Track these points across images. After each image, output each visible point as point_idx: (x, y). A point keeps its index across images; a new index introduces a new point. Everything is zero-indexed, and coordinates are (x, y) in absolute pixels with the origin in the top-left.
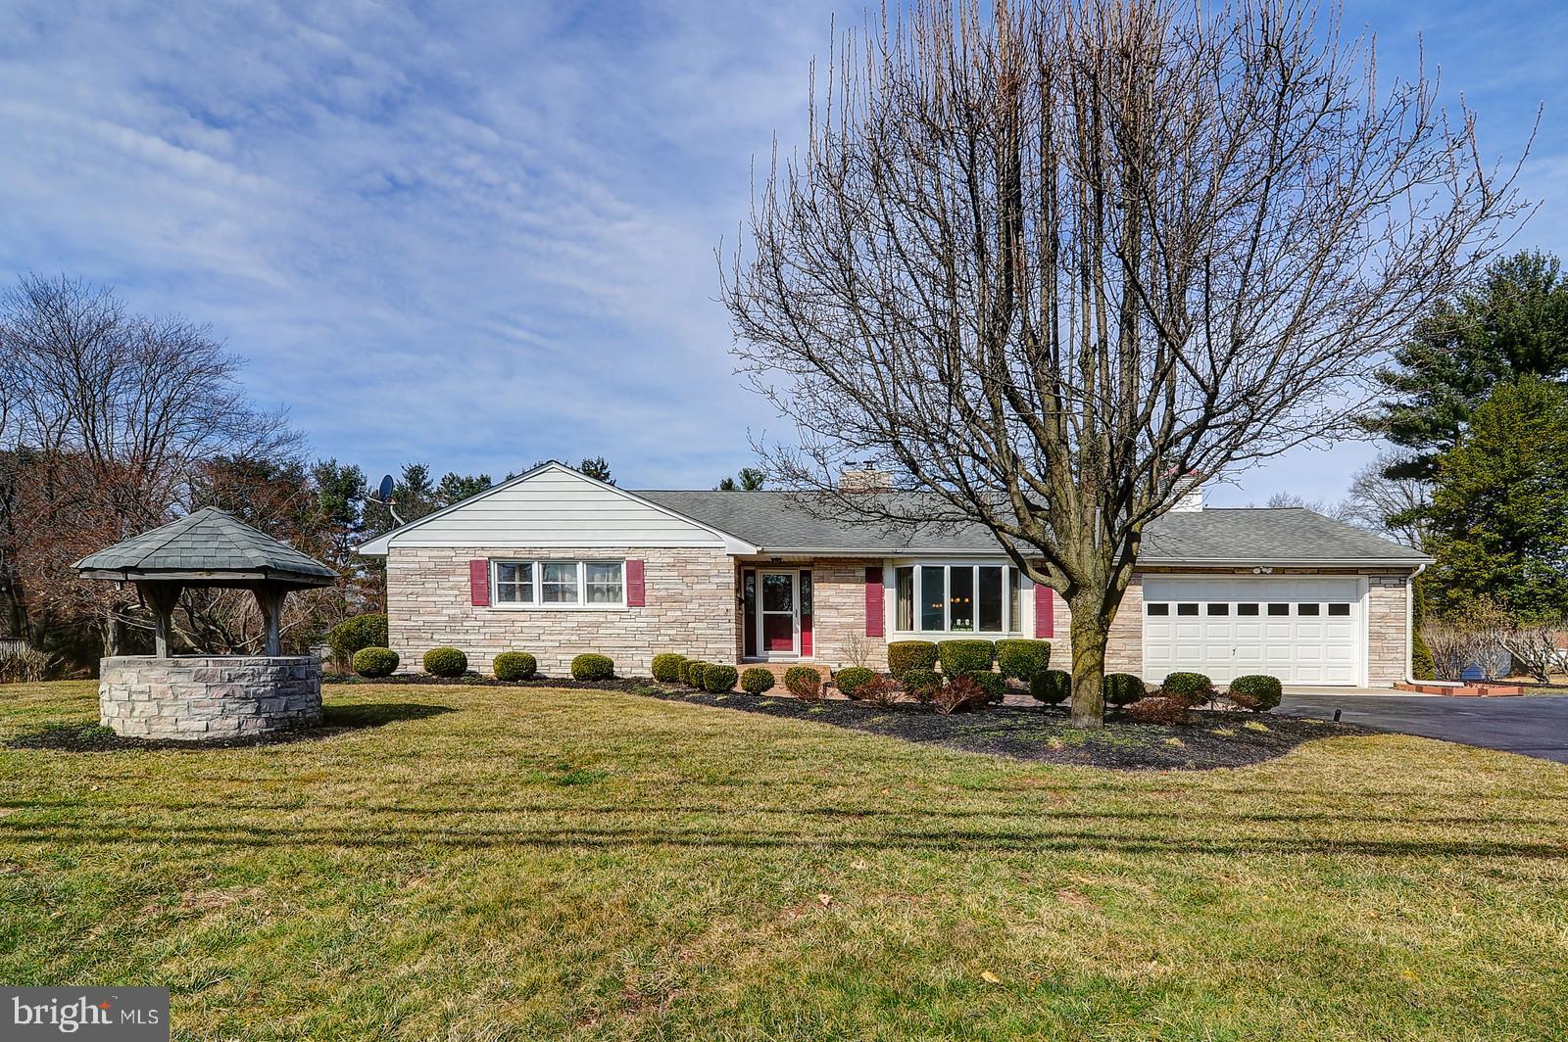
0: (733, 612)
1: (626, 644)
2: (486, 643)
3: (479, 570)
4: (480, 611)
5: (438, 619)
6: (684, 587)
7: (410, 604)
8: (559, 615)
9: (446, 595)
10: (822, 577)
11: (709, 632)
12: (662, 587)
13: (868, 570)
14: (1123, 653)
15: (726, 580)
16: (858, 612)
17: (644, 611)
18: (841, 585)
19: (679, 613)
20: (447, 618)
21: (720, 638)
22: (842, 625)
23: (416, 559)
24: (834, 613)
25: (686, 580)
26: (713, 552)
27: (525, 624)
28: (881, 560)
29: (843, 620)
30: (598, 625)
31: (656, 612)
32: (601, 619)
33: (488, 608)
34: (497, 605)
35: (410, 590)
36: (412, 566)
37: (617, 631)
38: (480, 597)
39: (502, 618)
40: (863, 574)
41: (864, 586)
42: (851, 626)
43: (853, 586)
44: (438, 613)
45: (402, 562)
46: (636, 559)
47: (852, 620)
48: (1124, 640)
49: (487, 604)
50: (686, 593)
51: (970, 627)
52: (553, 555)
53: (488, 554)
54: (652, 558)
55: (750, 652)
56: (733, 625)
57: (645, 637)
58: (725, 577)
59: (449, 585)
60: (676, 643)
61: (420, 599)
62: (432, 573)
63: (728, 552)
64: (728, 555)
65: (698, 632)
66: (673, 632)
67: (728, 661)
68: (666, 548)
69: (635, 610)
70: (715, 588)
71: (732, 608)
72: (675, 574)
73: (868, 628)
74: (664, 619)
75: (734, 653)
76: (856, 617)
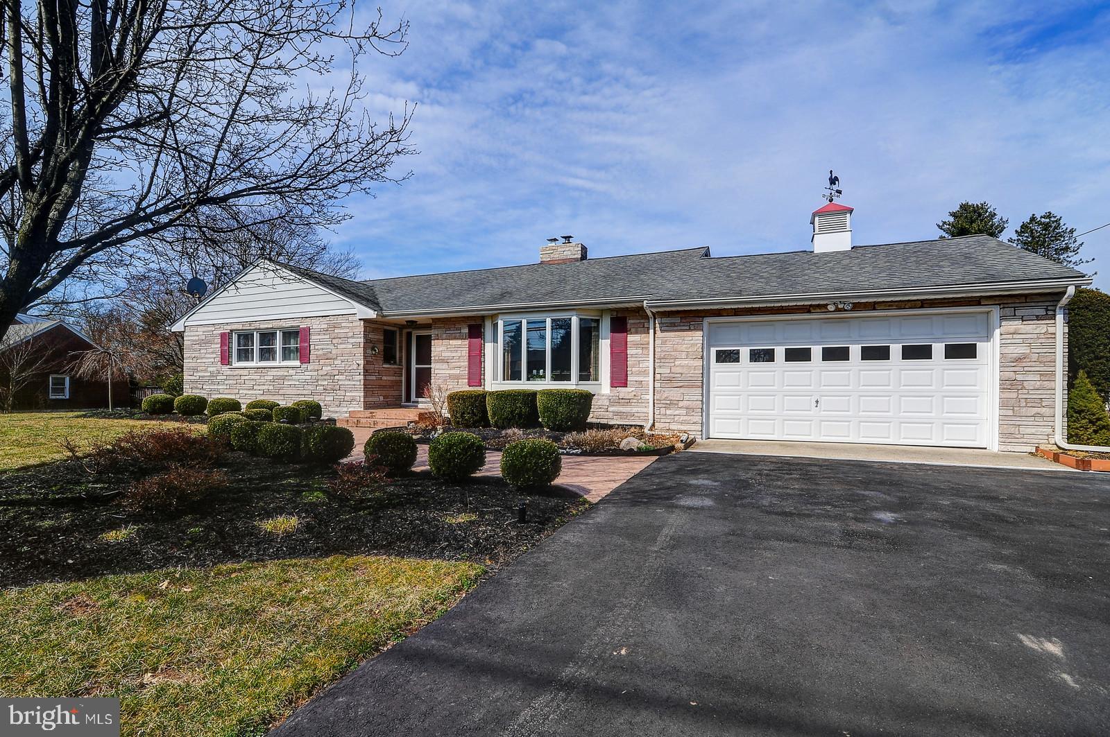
0: (362, 366)
1: (299, 392)
2: (226, 391)
3: (225, 338)
4: (225, 368)
5: (206, 374)
6: (332, 347)
7: (194, 365)
8: (264, 370)
9: (210, 358)
10: (437, 335)
11: (347, 383)
12: (320, 347)
13: (470, 327)
14: (681, 404)
15: (358, 340)
16: (462, 364)
17: (310, 367)
18: (451, 342)
19: (329, 368)
20: (209, 374)
21: (354, 388)
22: (450, 376)
23: (197, 333)
24: (445, 366)
25: (334, 341)
26: (351, 318)
27: (246, 378)
28: (483, 318)
29: (452, 372)
30: (284, 378)
31: (316, 367)
32: (286, 374)
33: (229, 367)
34: (236, 364)
35: (193, 356)
36: (194, 338)
37: (293, 383)
38: (225, 359)
39: (235, 373)
40: (466, 331)
41: (466, 342)
42: (457, 377)
43: (459, 342)
44: (206, 371)
45: (191, 336)
46: (305, 326)
47: (458, 371)
48: (682, 390)
49: (229, 363)
50: (334, 352)
51: (544, 377)
52: (262, 326)
53: (229, 327)
54: (316, 325)
55: (408, 399)
56: (362, 377)
57: (310, 387)
58: (358, 338)
59: (211, 350)
60: (327, 391)
61: (198, 361)
62: (206, 342)
63: (358, 317)
64: (360, 319)
65: (340, 383)
66: (326, 383)
67: (358, 407)
68: (322, 317)
69: (304, 366)
70: (351, 347)
71: (362, 362)
72: (328, 336)
73: (469, 379)
74: (320, 373)
75: (362, 400)
76: (461, 369)
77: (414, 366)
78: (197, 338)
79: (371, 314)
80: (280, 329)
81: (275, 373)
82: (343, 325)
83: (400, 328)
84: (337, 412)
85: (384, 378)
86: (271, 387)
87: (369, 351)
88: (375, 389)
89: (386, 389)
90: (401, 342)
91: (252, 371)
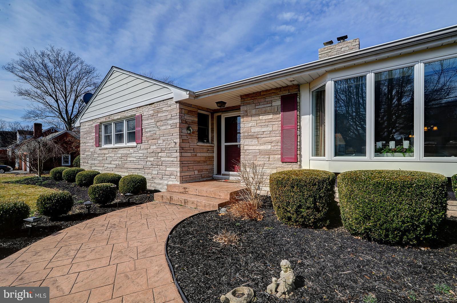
0: (178, 144)
1: (136, 167)
2: (99, 165)
3: (97, 129)
5: (89, 153)
6: (156, 129)
7: (84, 147)
8: (116, 150)
9: (91, 143)
10: (246, 111)
11: (167, 159)
12: (148, 130)
13: (284, 99)
15: (175, 121)
16: (274, 139)
17: (143, 146)
18: (261, 117)
19: (155, 147)
20: (91, 153)
21: (172, 163)
22: (261, 152)
23: (85, 127)
24: (255, 141)
25: (158, 124)
26: (169, 102)
27: (107, 155)
28: (298, 87)
29: (262, 147)
30: (127, 156)
31: (146, 146)
32: (128, 152)
33: (99, 148)
34: (104, 146)
35: (84, 141)
37: (132, 159)
38: (98, 143)
39: (103, 152)
40: (278, 103)
41: (279, 116)
42: (268, 153)
43: (271, 116)
44: (89, 151)
45: (83, 129)
46: (139, 114)
47: (269, 147)
49: (99, 146)
50: (158, 133)
51: (410, 150)
52: (115, 118)
53: (99, 121)
54: (147, 112)
55: (219, 172)
56: (178, 154)
57: (142, 163)
58: (175, 119)
59: (91, 137)
60: (154, 166)
61: (86, 145)
62: (88, 132)
63: (175, 100)
64: (176, 102)
65: (163, 159)
66: (152, 159)
67: (175, 181)
68: (150, 104)
69: (139, 146)
70: (170, 128)
71: (178, 141)
72: (153, 121)
73: (282, 154)
74: (149, 151)
75: (179, 174)
76: (273, 145)
77: (224, 144)
78: (85, 130)
79: (184, 96)
80: (126, 118)
81: (122, 152)
82: (164, 109)
83: (211, 113)
84: (160, 184)
85: (199, 155)
86: (120, 163)
87: (185, 131)
88: (190, 165)
89: (200, 164)
90: (212, 124)
91: (110, 151)
